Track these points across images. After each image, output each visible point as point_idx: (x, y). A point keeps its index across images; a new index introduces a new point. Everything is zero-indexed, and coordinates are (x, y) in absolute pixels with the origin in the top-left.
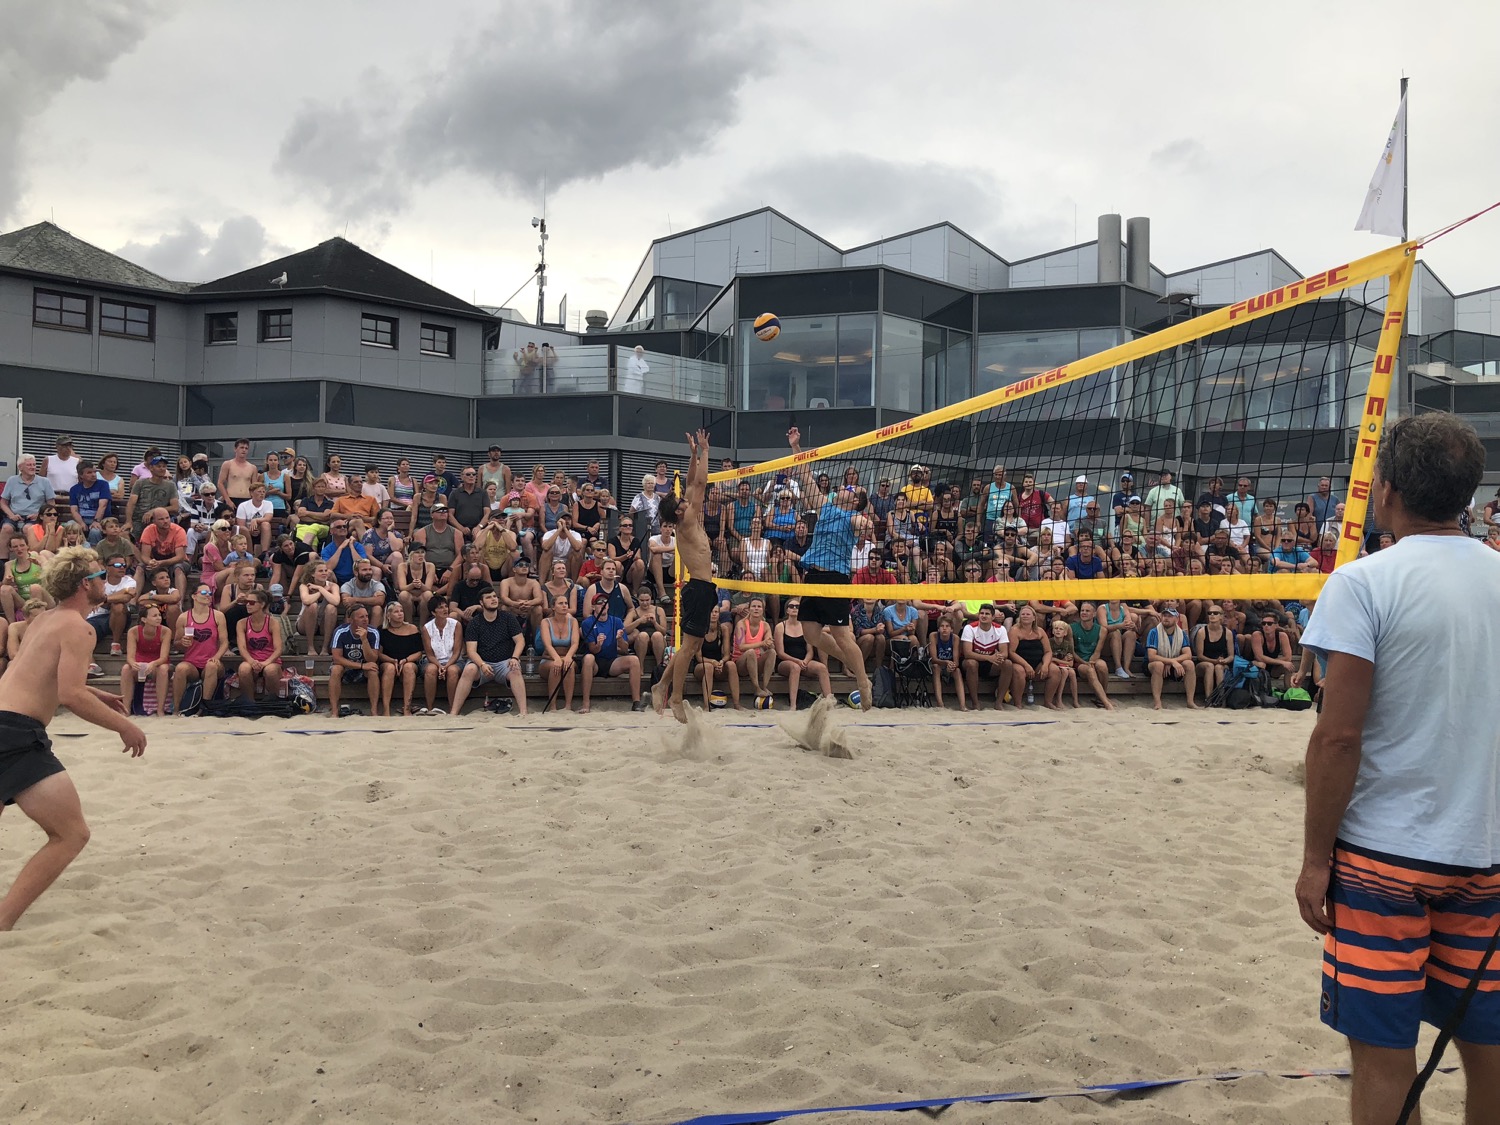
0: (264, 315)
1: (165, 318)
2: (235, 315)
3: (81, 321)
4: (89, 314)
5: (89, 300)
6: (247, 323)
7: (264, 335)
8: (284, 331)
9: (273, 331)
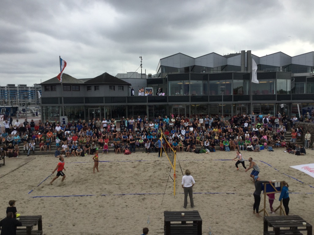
0: (95, 87)
1: (81, 88)
2: (91, 86)
3: (70, 89)
4: (71, 88)
5: (70, 86)
6: (93, 88)
7: (95, 89)
8: (98, 89)
9: (97, 89)
